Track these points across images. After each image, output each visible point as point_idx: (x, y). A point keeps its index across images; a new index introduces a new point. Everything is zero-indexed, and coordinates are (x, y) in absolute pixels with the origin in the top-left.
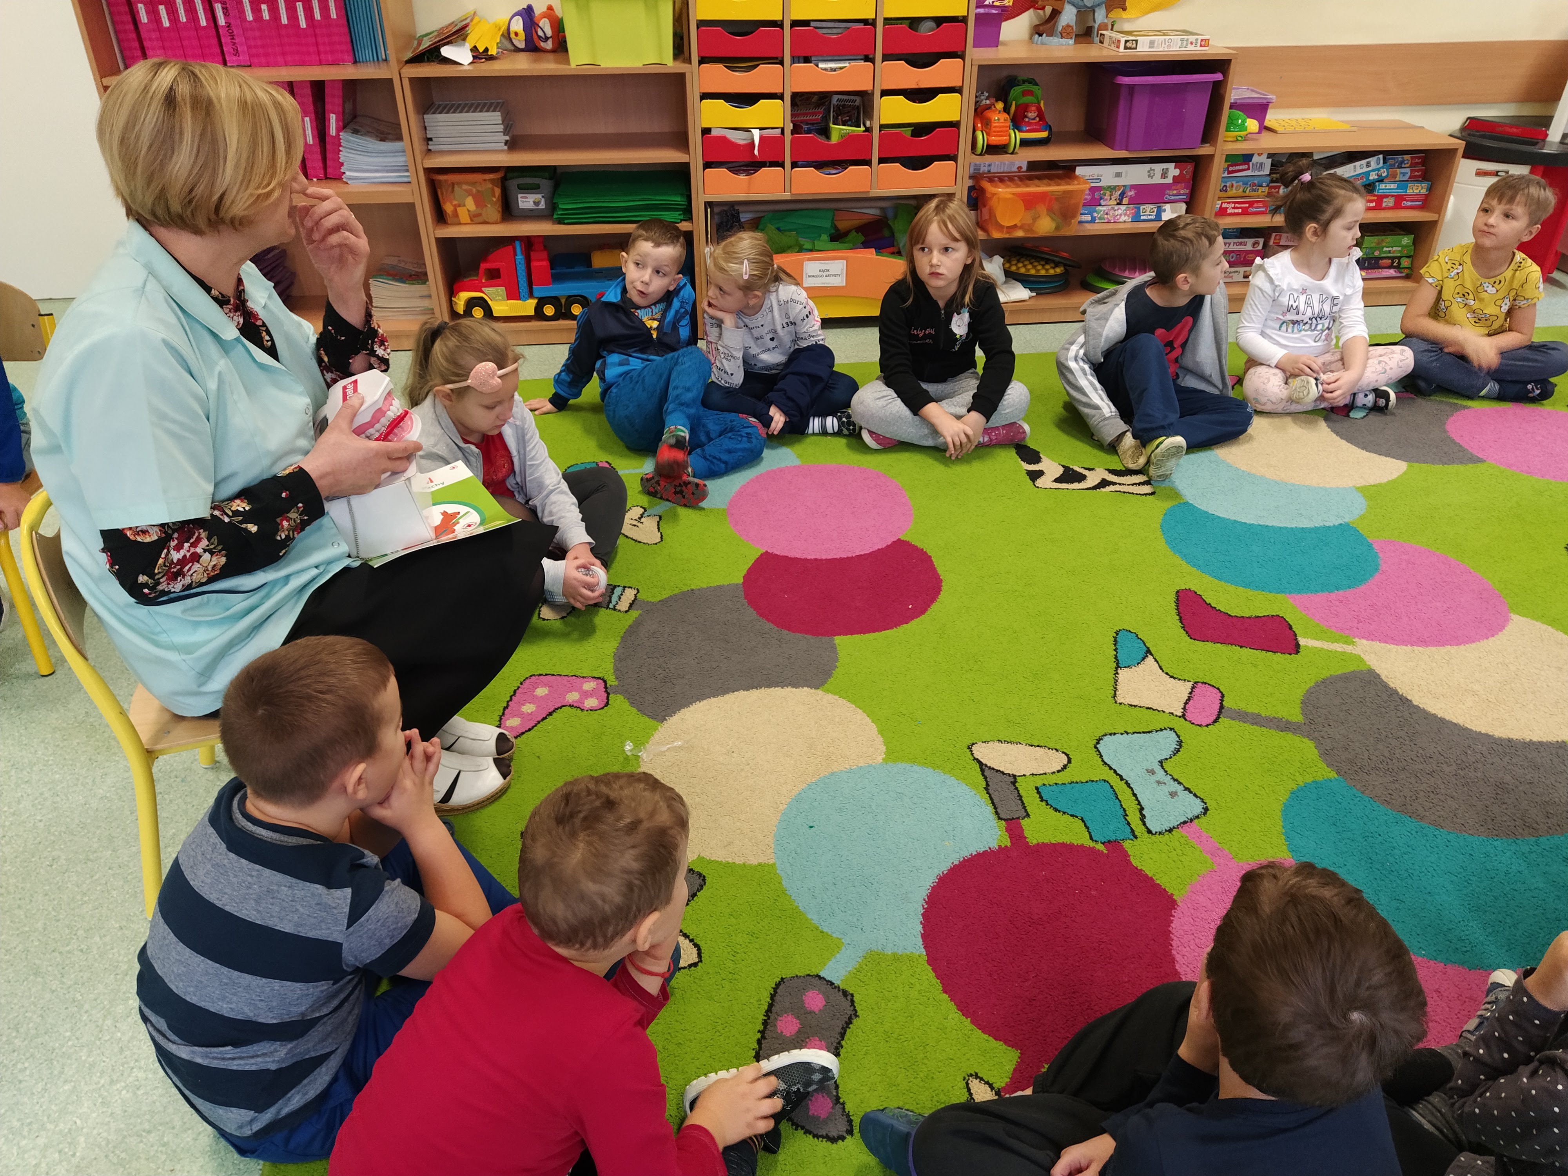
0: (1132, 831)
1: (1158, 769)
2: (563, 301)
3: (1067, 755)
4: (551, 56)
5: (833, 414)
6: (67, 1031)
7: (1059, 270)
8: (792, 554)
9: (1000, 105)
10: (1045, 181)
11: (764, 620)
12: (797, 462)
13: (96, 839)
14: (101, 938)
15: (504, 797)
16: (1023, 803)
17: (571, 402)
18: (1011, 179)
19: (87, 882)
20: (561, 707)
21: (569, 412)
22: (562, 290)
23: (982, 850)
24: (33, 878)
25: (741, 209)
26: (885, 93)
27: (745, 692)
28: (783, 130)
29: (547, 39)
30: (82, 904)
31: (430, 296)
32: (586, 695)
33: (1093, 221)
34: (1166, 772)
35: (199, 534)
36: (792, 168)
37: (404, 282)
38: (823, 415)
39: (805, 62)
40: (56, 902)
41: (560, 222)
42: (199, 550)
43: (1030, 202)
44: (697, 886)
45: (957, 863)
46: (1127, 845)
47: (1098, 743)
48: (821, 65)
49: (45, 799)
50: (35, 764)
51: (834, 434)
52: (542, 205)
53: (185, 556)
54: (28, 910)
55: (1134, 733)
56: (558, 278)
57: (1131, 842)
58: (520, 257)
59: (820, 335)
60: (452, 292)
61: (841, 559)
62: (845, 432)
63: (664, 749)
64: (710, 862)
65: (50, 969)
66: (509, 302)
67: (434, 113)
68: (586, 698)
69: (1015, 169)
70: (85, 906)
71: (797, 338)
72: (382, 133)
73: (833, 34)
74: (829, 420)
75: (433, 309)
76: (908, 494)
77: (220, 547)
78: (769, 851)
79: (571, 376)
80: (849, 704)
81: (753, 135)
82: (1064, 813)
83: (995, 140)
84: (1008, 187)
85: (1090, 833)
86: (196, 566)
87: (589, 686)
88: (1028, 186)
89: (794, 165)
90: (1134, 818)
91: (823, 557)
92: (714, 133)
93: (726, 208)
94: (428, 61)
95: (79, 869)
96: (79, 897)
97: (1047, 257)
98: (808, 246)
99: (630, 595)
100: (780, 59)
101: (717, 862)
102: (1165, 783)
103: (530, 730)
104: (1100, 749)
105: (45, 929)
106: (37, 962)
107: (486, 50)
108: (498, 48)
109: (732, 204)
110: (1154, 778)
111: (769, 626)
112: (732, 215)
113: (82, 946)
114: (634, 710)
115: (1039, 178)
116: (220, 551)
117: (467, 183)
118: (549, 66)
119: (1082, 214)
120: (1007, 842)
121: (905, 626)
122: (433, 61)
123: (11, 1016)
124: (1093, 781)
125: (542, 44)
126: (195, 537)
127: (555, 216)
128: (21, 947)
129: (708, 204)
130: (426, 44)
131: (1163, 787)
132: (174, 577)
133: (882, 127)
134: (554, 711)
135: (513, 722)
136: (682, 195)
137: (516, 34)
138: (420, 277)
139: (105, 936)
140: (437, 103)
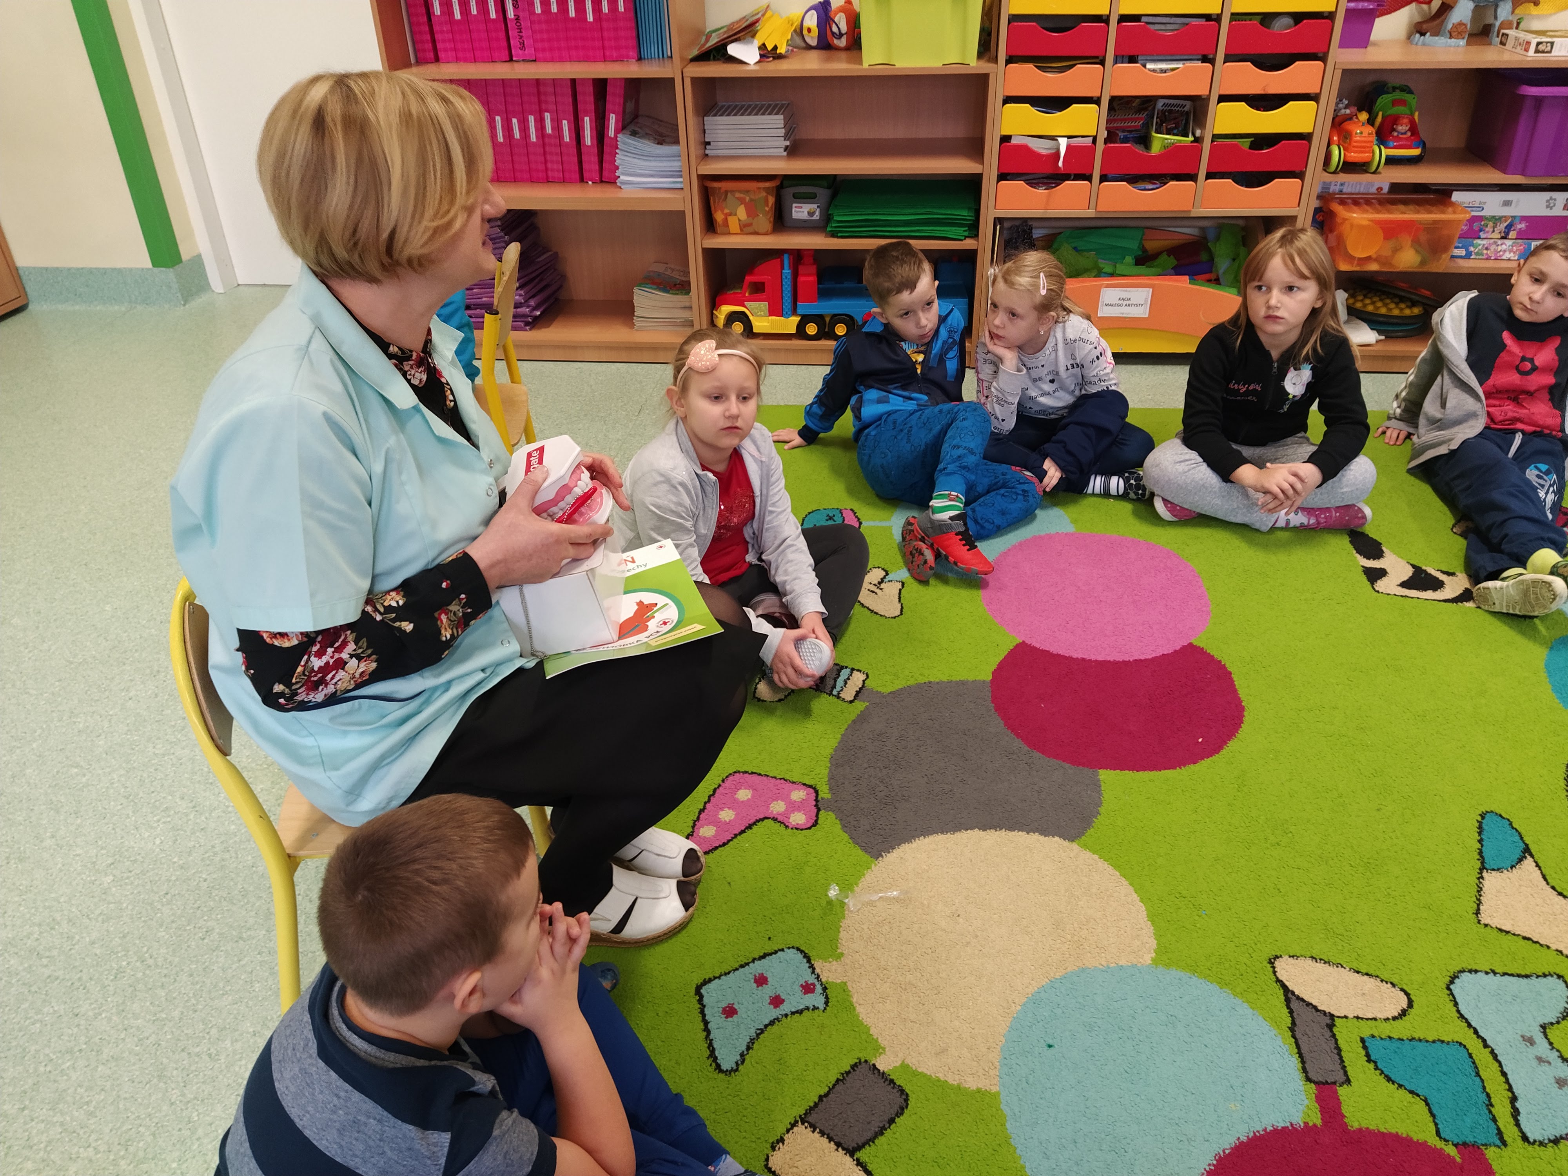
0: (1500, 1133)
1: (1539, 1037)
2: (827, 320)
3: (1407, 994)
4: (843, 55)
5: (1120, 474)
6: (173, 1161)
7: (1416, 311)
8: (1054, 649)
9: (1364, 116)
10: (1411, 207)
11: (1013, 735)
12: (1071, 529)
13: (253, 913)
14: (232, 1043)
15: (684, 932)
16: (1341, 1058)
17: (821, 435)
18: (1368, 202)
19: (234, 967)
20: (762, 820)
21: (818, 447)
22: (828, 307)
23: (1281, 1125)
24: (183, 951)
25: (1034, 224)
26: (1223, 98)
27: (981, 832)
28: (1095, 139)
29: (841, 35)
30: (223, 994)
31: (691, 308)
32: (793, 807)
33: (1468, 256)
34: (1551, 1044)
35: (346, 637)
36: (1100, 183)
37: (667, 292)
38: (1108, 473)
39: (1129, 62)
40: (198, 987)
41: (833, 235)
42: (345, 655)
43: (1390, 231)
44: (896, 1108)
45: (1244, 1139)
46: (1491, 1154)
47: (1452, 982)
48: (1150, 66)
49: (215, 854)
50: (214, 809)
51: (1118, 497)
52: (817, 216)
53: (327, 663)
54: (170, 991)
55: (1505, 974)
56: (824, 294)
57: (1497, 1150)
58: (787, 271)
59: (1113, 379)
60: (714, 304)
61: (1115, 663)
62: (1132, 495)
63: (875, 897)
64: (916, 1074)
65: (175, 1072)
66: (770, 318)
67: (715, 115)
68: (793, 812)
69: (1373, 190)
70: (226, 996)
71: (1083, 382)
72: (661, 135)
73: (1168, 30)
74: (1114, 480)
75: (692, 321)
76: (1206, 584)
77: (369, 651)
78: (992, 1073)
79: (823, 409)
80: (1110, 870)
81: (1059, 144)
82: (1400, 1086)
83: (1355, 156)
84: (1366, 211)
85: (1436, 1125)
86: (341, 674)
87: (798, 795)
88: (1389, 212)
89: (1104, 178)
90: (1502, 1110)
91: (1093, 658)
92: (1014, 141)
93: (1017, 223)
94: (715, 59)
95: (229, 948)
96: (221, 985)
97: (1403, 294)
98: (1108, 269)
99: (858, 679)
100: (1101, 58)
101: (925, 1075)
102: (1549, 1063)
103: (724, 844)
104: (1455, 992)
105: (181, 1019)
106: (165, 1061)
107: (775, 48)
108: (788, 45)
109: (1025, 220)
110: (1532, 1052)
111: (1018, 743)
112: (1024, 231)
113: (212, 1050)
114: (846, 837)
115: (1405, 202)
116: (369, 656)
117: (740, 191)
118: (840, 66)
119: (1456, 248)
120: (1316, 1119)
121: (1192, 766)
122: (718, 59)
123: (124, 1128)
124: (1443, 1042)
125: (836, 42)
126: (340, 640)
127: (829, 229)
128: (152, 1039)
129: (998, 221)
130: (714, 40)
131: (1545, 1067)
132: (314, 687)
133: (1215, 137)
134: (754, 823)
135: (707, 831)
136: (969, 209)
137: (809, 30)
138: (682, 287)
139: (237, 1041)
140: (720, 104)
